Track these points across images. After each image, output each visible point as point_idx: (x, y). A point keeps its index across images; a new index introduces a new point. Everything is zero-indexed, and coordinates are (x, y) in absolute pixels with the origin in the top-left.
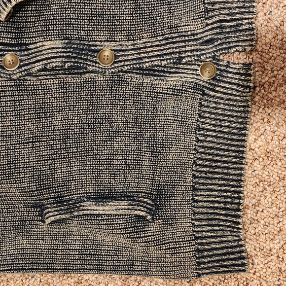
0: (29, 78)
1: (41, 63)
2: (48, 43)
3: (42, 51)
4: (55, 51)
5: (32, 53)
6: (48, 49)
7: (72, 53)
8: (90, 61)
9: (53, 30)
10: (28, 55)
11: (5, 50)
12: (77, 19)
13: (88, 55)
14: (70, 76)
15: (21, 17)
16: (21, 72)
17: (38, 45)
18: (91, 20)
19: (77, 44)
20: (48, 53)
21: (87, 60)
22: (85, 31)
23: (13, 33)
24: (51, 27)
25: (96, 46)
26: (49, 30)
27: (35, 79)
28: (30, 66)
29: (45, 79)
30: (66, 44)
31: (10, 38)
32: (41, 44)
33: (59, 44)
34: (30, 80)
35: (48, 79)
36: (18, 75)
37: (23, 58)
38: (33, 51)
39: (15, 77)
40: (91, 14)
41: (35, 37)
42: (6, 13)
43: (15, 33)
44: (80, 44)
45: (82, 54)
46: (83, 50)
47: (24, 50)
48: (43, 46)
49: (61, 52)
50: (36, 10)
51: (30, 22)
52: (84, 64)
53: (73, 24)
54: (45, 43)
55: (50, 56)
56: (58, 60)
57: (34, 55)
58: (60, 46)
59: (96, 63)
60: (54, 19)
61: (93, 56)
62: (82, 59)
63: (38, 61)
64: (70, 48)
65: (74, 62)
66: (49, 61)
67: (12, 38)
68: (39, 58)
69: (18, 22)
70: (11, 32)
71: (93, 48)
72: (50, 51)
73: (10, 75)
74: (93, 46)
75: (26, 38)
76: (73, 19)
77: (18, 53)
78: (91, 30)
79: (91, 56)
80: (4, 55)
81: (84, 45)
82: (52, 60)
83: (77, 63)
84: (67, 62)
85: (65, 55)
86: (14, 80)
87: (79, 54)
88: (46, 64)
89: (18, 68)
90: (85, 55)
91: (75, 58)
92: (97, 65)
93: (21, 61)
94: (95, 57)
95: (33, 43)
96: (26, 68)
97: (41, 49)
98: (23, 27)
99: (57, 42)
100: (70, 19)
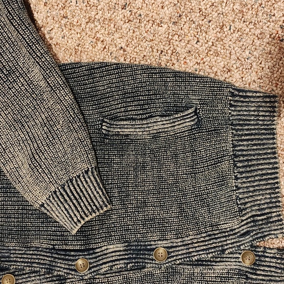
0: (97, 277)
1: (107, 265)
2: (111, 247)
3: (107, 254)
4: (118, 254)
5: (99, 256)
6: (112, 252)
7: (132, 254)
8: (148, 259)
9: (115, 236)
10: (96, 258)
11: (76, 256)
12: (134, 225)
13: (145, 254)
14: (131, 272)
15: (88, 226)
16: (91, 273)
17: (103, 248)
18: (145, 224)
19: (136, 246)
20: (113, 256)
21: (145, 259)
22: (140, 234)
23: (81, 240)
24: (113, 234)
25: (151, 245)
26: (111, 236)
27: (102, 277)
28: (98, 268)
29: (111, 277)
30: (126, 246)
31: (79, 245)
32: (105, 248)
33: (120, 247)
34: (99, 278)
35: (113, 276)
36: (89, 276)
37: (92, 261)
38: (99, 254)
39: (86, 277)
40: (145, 220)
41: (100, 243)
42: (76, 230)
43: (83, 240)
44: (138, 246)
45: (141, 254)
46: (140, 250)
47: (92, 254)
48: (107, 249)
49: (123, 255)
50: (99, 220)
51: (95, 230)
52: (143, 262)
53: (130, 230)
54: (108, 247)
55: (114, 258)
56: (122, 262)
57: (100, 258)
58: (121, 249)
59: (152, 260)
60: (114, 227)
61: (150, 255)
62: (141, 258)
63: (105, 263)
64: (130, 250)
65: (135, 263)
66: (114, 263)
67: (81, 245)
68: (105, 261)
69: (86, 231)
70: (80, 240)
71: (148, 247)
72: (113, 254)
73: (82, 276)
74: (149, 245)
75: (93, 243)
76: (130, 225)
77: (87, 257)
78: (146, 233)
79: (147, 254)
80: (76, 260)
81: (141, 245)
82: (116, 263)
83: (137, 262)
84: (129, 263)
85: (126, 257)
86: (85, 280)
87: (137, 254)
88: (112, 266)
89: (89, 270)
90: (143, 254)
91: (135, 258)
92: (154, 262)
93: (90, 263)
94: (151, 255)
95: (99, 248)
96: (95, 269)
97: (105, 252)
98: (89, 235)
99: (119, 245)
100: (128, 225)
